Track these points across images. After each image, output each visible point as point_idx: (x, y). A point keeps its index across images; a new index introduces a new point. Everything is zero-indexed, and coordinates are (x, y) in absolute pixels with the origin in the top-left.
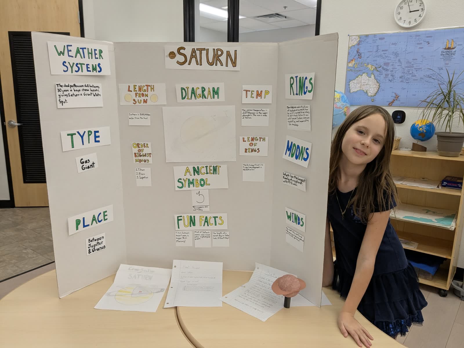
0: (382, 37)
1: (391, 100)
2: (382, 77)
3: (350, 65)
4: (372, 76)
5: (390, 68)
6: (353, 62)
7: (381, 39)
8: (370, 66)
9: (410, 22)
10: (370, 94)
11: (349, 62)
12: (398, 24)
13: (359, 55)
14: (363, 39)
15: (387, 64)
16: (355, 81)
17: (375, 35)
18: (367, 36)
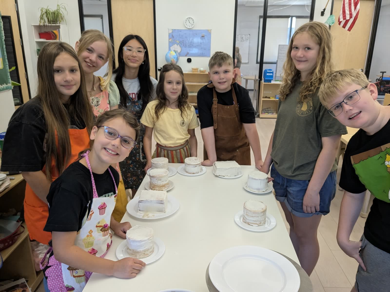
0: (180, 31)
1: (186, 54)
2: (182, 45)
3: (170, 40)
4: (179, 45)
5: (184, 42)
6: (171, 39)
7: (181, 31)
8: (177, 41)
9: (190, 26)
10: (178, 52)
11: (169, 39)
12: (185, 27)
13: (173, 37)
14: (174, 30)
15: (183, 41)
16: (172, 47)
17: (178, 30)
18: (175, 30)
